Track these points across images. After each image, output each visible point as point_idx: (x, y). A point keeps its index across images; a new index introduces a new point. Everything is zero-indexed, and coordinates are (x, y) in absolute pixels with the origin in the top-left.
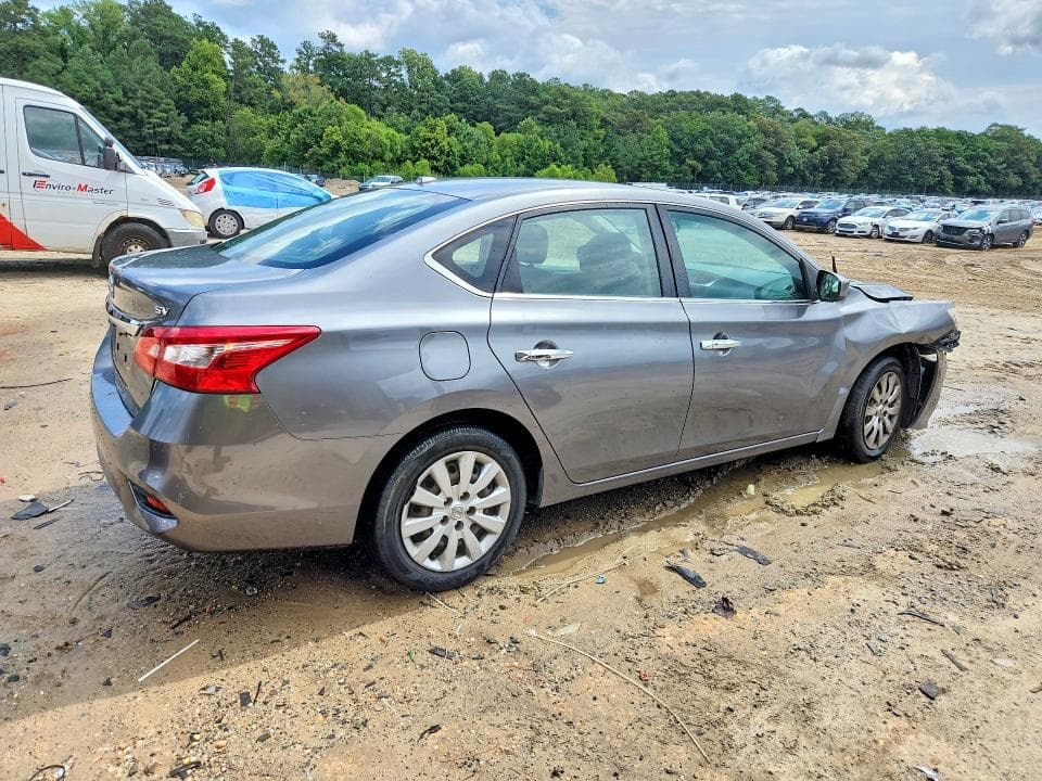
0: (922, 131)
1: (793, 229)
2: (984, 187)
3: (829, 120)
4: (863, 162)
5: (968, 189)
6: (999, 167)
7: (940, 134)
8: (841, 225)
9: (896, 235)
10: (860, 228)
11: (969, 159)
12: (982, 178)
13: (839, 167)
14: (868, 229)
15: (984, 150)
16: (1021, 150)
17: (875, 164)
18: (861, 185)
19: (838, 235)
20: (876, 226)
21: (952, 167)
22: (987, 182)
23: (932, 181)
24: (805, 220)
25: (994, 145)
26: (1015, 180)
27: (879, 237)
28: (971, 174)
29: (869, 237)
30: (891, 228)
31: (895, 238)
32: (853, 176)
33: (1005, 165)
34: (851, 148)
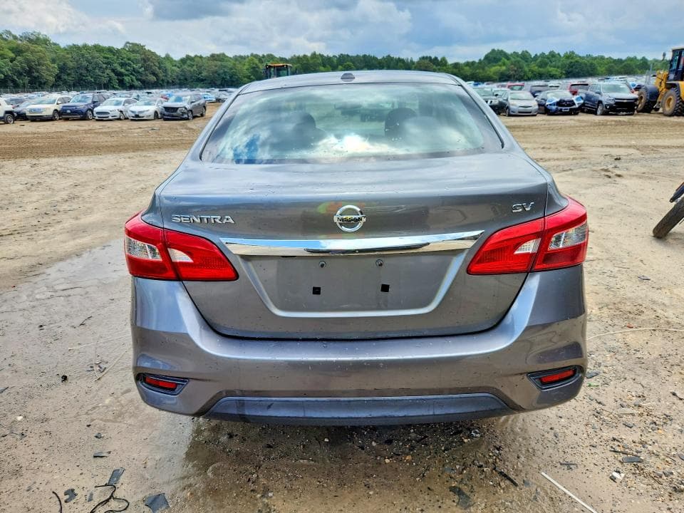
0: (85, 46)
1: (60, 119)
2: (137, 83)
3: (15, 38)
4: (55, 68)
5: (128, 85)
6: (140, 70)
7: (98, 48)
8: (98, 113)
9: (137, 116)
10: (112, 114)
11: (122, 65)
12: (134, 78)
13: (38, 72)
14: (118, 114)
15: (129, 59)
16: (149, 59)
17: (63, 69)
18: (59, 85)
19: (97, 120)
20: (121, 112)
21: (113, 71)
22: (137, 80)
23: (105, 80)
24: (69, 111)
25: (132, 56)
26: (153, 78)
27: (127, 119)
28: (126, 75)
29: (119, 119)
30: (133, 112)
31: (137, 118)
32: (52, 79)
33: (143, 69)
34: (41, 58)
